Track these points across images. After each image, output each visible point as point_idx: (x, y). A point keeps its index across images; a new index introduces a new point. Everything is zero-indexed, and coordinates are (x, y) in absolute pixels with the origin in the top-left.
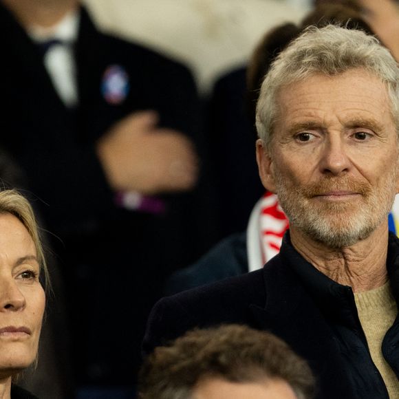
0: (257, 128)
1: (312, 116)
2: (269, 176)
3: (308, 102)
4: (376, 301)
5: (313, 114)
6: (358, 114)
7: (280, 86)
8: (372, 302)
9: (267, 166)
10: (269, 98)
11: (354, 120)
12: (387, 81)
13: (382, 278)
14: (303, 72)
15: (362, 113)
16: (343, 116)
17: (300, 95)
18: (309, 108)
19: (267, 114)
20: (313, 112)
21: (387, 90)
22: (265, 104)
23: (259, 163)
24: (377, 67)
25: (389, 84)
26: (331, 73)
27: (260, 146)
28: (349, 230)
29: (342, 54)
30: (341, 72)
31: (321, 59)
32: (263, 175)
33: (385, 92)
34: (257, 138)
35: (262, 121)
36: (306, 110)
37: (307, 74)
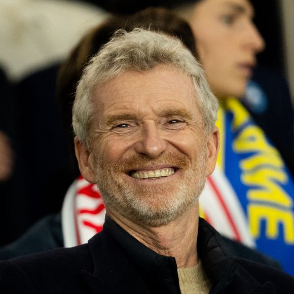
0: (74, 128)
1: (127, 109)
2: (87, 168)
3: (122, 97)
4: (191, 278)
5: (128, 106)
6: (170, 104)
7: (95, 85)
8: (188, 279)
9: (85, 159)
10: (85, 98)
11: (166, 110)
12: (191, 75)
13: (193, 258)
14: (116, 70)
15: (173, 103)
16: (156, 107)
17: (115, 91)
18: (124, 102)
19: (84, 113)
20: (127, 105)
21: (193, 84)
22: (81, 105)
23: (78, 158)
24: (182, 63)
25: (194, 78)
26: (143, 69)
27: (78, 142)
28: (168, 208)
29: (150, 51)
30: (151, 67)
31: (132, 57)
32: (82, 168)
33: (191, 86)
34: (75, 136)
35: (79, 120)
36: (121, 104)
37: (121, 71)
